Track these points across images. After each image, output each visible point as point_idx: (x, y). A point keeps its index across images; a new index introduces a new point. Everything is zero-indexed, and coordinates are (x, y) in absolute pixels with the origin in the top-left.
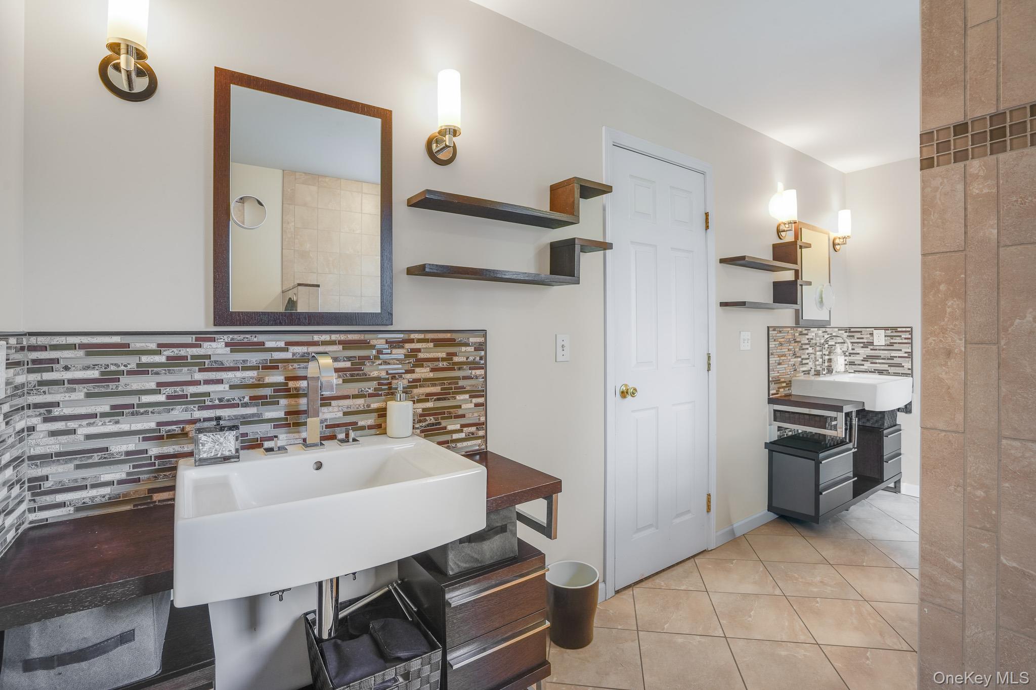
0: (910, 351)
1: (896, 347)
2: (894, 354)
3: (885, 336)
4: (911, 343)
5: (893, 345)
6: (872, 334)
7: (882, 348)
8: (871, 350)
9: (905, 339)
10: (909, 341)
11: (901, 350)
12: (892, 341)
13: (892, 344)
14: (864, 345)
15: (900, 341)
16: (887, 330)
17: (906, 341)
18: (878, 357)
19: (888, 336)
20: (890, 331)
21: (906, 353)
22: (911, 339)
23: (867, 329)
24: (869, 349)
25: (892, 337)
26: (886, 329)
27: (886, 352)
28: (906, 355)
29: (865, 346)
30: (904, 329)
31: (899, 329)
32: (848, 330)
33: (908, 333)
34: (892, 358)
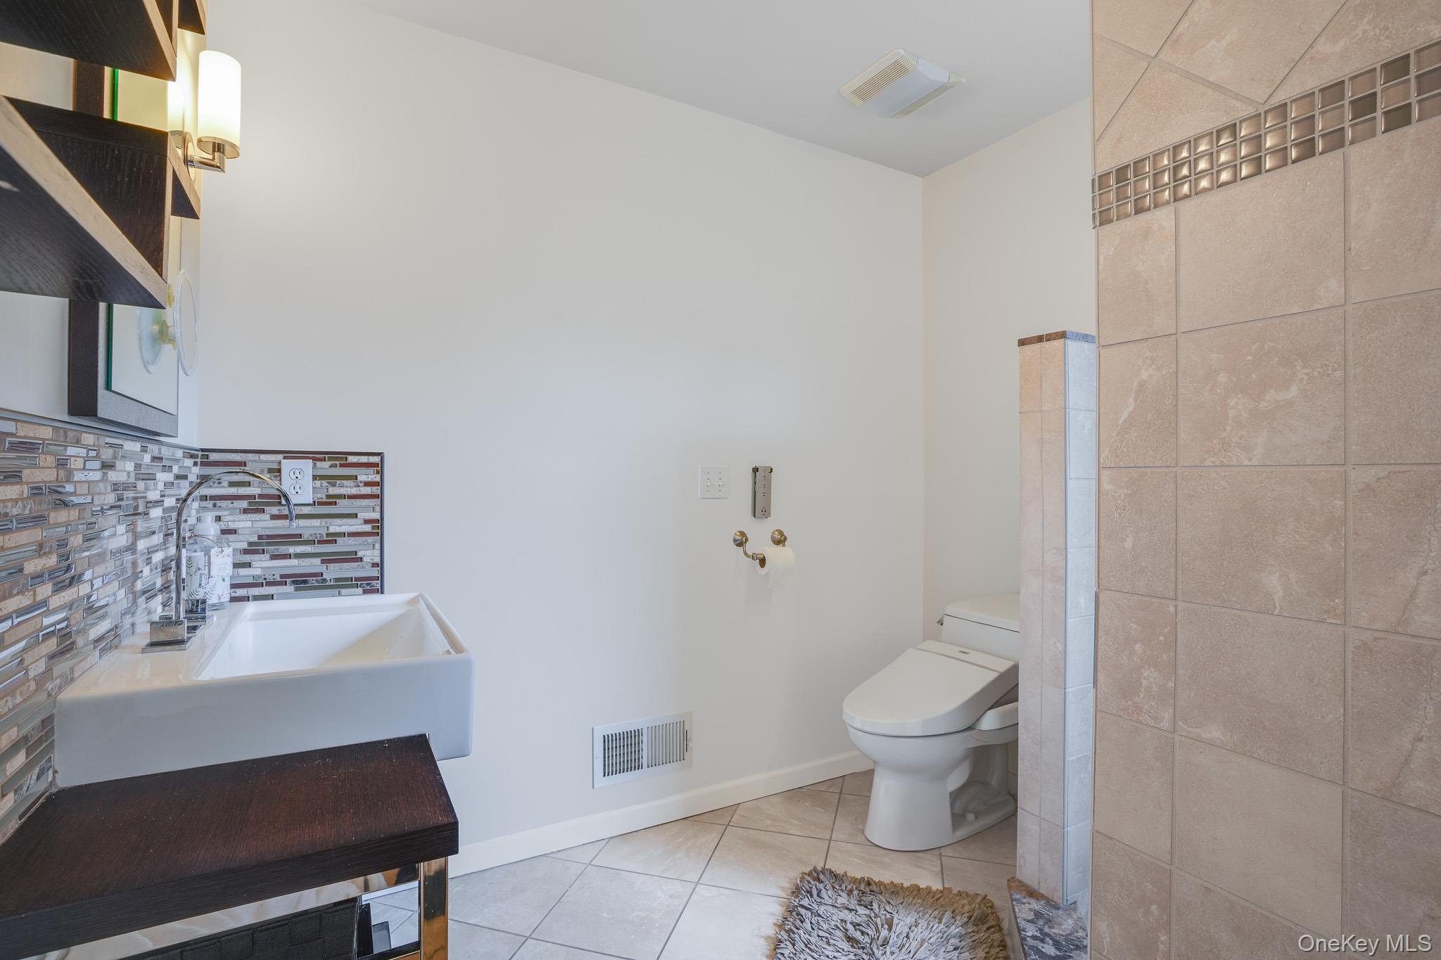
0: (376, 516)
1: (344, 506)
2: (337, 526)
3: (315, 478)
4: (380, 497)
5: (335, 503)
6: (277, 472)
7: (306, 510)
8: (274, 517)
9: (367, 484)
10: (376, 490)
11: (356, 516)
12: (333, 491)
13: (332, 500)
14: (250, 503)
15: (354, 491)
16: (320, 460)
17: (368, 490)
18: (295, 539)
19: (322, 477)
20: (326, 464)
21: (367, 522)
22: (380, 484)
23: (263, 457)
24: (268, 517)
25: (332, 479)
26: (316, 456)
27: (316, 522)
28: (368, 528)
29: (255, 506)
30: (364, 459)
31: (352, 459)
32: (203, 457)
33: (371, 470)
34: (332, 538)
